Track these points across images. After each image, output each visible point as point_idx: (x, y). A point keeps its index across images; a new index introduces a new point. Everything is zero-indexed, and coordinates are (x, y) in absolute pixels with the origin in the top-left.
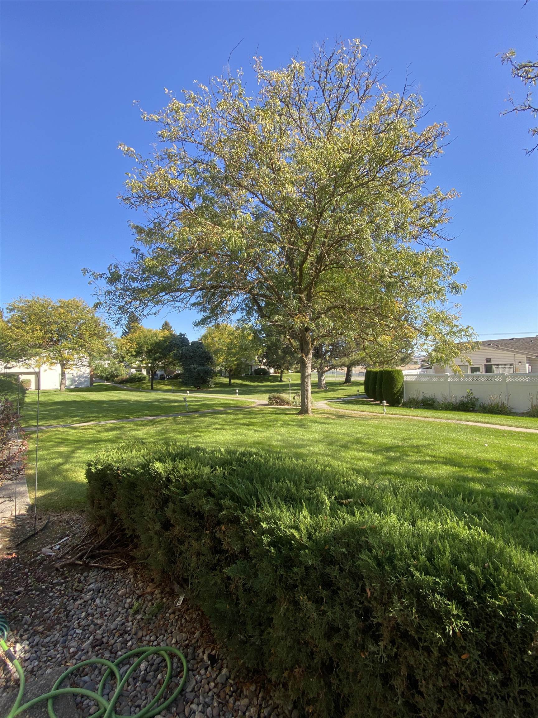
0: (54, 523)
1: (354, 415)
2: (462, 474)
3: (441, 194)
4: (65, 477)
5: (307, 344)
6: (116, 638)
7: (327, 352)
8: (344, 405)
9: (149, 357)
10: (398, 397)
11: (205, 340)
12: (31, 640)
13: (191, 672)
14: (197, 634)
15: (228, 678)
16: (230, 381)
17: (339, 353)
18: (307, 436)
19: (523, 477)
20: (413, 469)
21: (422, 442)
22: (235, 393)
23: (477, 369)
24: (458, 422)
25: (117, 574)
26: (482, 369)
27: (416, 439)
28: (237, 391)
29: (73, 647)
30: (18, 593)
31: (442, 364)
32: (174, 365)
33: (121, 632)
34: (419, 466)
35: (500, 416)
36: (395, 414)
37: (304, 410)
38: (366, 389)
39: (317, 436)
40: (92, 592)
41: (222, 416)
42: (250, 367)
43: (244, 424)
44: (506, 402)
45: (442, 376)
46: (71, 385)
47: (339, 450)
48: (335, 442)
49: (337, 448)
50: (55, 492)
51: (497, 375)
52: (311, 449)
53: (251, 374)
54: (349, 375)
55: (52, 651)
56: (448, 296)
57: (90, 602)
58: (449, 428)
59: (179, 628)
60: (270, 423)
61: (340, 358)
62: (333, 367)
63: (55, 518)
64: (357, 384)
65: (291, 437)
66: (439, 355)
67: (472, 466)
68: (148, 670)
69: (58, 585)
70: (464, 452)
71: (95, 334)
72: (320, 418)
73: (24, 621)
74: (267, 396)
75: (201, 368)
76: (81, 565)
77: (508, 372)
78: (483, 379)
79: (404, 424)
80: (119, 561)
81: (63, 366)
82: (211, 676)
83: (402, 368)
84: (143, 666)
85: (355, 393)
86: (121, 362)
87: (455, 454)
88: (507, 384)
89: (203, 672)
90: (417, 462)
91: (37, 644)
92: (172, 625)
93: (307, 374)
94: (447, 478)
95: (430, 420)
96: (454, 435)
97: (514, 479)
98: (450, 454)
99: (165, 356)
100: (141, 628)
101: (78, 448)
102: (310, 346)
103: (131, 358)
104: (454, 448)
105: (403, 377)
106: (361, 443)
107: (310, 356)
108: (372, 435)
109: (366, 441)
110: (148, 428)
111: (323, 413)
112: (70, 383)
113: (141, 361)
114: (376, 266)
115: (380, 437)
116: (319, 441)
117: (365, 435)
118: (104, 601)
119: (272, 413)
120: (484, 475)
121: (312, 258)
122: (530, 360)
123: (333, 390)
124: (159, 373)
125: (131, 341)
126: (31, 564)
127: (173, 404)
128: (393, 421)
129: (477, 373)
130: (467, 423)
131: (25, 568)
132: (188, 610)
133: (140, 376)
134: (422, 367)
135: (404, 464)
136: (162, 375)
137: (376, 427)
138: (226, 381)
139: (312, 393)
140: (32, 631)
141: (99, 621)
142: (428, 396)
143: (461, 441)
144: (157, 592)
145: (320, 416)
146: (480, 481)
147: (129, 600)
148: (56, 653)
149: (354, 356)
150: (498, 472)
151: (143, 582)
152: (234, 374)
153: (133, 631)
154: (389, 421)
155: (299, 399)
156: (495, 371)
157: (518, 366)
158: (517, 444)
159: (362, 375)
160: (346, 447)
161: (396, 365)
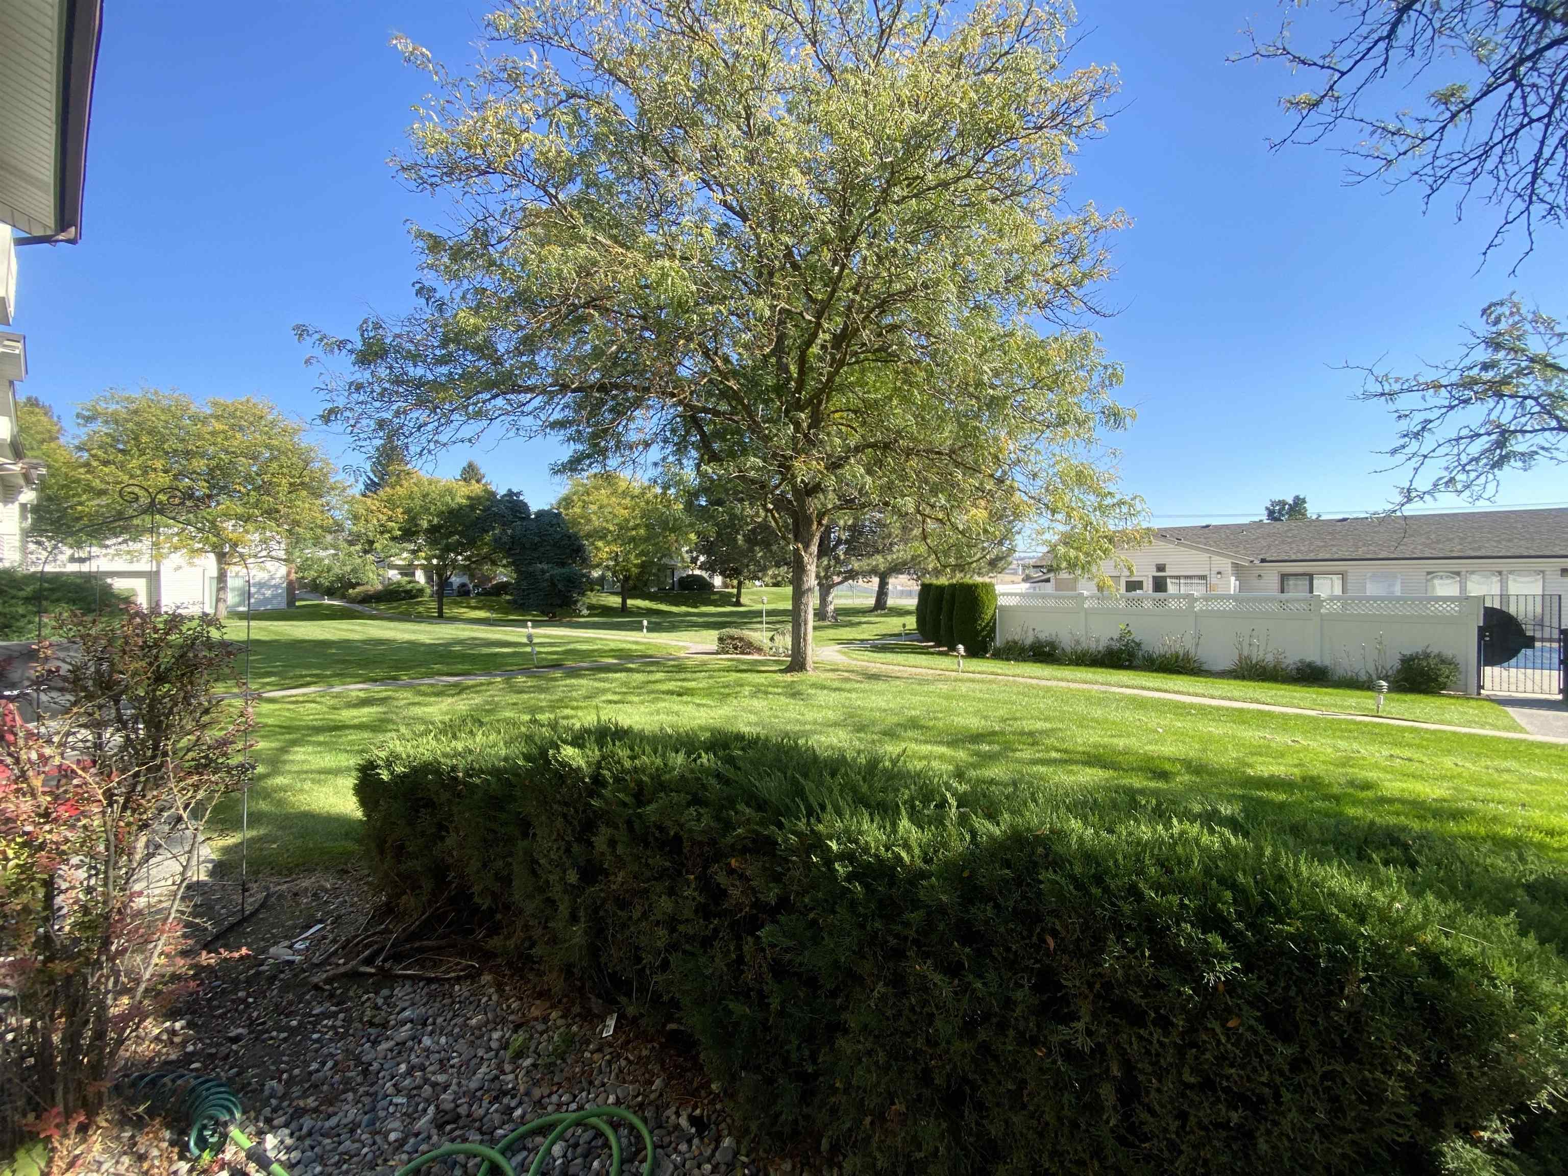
0: (281, 896)
1: (899, 675)
2: (1121, 782)
3: (1097, 219)
4: (280, 803)
5: (808, 521)
6: (485, 1103)
7: (840, 542)
8: (876, 655)
9: (432, 543)
10: (984, 637)
11: (566, 509)
12: (294, 1125)
13: (659, 1150)
14: (658, 1083)
15: (736, 1154)
16: (624, 602)
17: (866, 546)
18: (810, 715)
19: (1232, 786)
20: (1029, 775)
21: (1040, 725)
22: (640, 629)
23: (1137, 585)
24: (1103, 688)
25: (457, 988)
26: (1148, 585)
27: (1028, 719)
28: (645, 623)
29: (394, 1130)
30: (236, 1039)
31: (1077, 572)
32: (494, 563)
33: (494, 1094)
34: (1042, 769)
35: (1181, 677)
36: (980, 673)
37: (797, 663)
38: (921, 621)
39: (831, 715)
40: (409, 1025)
41: (618, 675)
42: (669, 572)
43: (671, 693)
44: (1192, 652)
45: (1071, 598)
46: (239, 605)
47: (880, 741)
48: (868, 726)
49: (876, 737)
50: (266, 835)
51: (1173, 597)
53: (672, 589)
54: (882, 593)
55: (348, 1143)
56: (1100, 432)
57: (410, 1043)
58: (1087, 699)
59: (617, 1076)
60: (727, 691)
61: (868, 556)
62: (852, 575)
63: (285, 887)
64: (900, 612)
65: (777, 717)
66: (1072, 553)
67: (1141, 769)
68: (569, 1154)
69: (329, 1018)
70: (1121, 743)
71: (302, 483)
72: (831, 680)
73: (267, 1092)
74: (714, 634)
75: (558, 571)
76: (371, 975)
77: (1197, 591)
78: (1148, 604)
79: (1000, 692)
80: (458, 964)
81: (221, 557)
82: (701, 1154)
83: (994, 581)
84: (557, 1150)
85: (896, 631)
86: (366, 552)
87: (1105, 747)
88: (1197, 615)
89: (683, 1147)
90: (1035, 762)
91: (310, 1134)
92: (600, 1072)
93: (806, 587)
95: (1049, 683)
96: (1098, 713)
98: (1095, 746)
99: (472, 543)
100: (537, 1083)
101: (294, 743)
102: (815, 527)
103: (391, 544)
104: (1101, 736)
105: (995, 597)
106: (922, 727)
107: (814, 549)
108: (941, 712)
109: (931, 724)
110: (450, 700)
111: (836, 670)
112: (237, 599)
113: (414, 552)
115: (958, 716)
116: (836, 724)
117: (928, 712)
118: (443, 1040)
119: (728, 670)
120: (1161, 785)
121: (827, 336)
122: (1238, 569)
123: (851, 625)
124: (456, 580)
125: (391, 503)
126: (249, 982)
127: (498, 650)
128: (977, 686)
129: (1139, 592)
130: (1121, 690)
131: (236, 990)
132: (628, 1042)
133: (409, 587)
134: (1028, 578)
135: (1012, 766)
136: (463, 585)
137: (948, 697)
138: (615, 601)
139: (815, 628)
140: (290, 1111)
141: (441, 1078)
142: (1043, 636)
143: (1114, 723)
144: (554, 1015)
145: (831, 675)
147: (496, 1035)
148: (357, 1145)
149: (900, 553)
150: (1186, 778)
151: (521, 999)
152: (635, 587)
153: (522, 1088)
154: (972, 685)
155: (785, 641)
156: (1171, 588)
157: (1214, 580)
158: (1216, 729)
159: (909, 594)
160: (890, 734)
161: (979, 574)
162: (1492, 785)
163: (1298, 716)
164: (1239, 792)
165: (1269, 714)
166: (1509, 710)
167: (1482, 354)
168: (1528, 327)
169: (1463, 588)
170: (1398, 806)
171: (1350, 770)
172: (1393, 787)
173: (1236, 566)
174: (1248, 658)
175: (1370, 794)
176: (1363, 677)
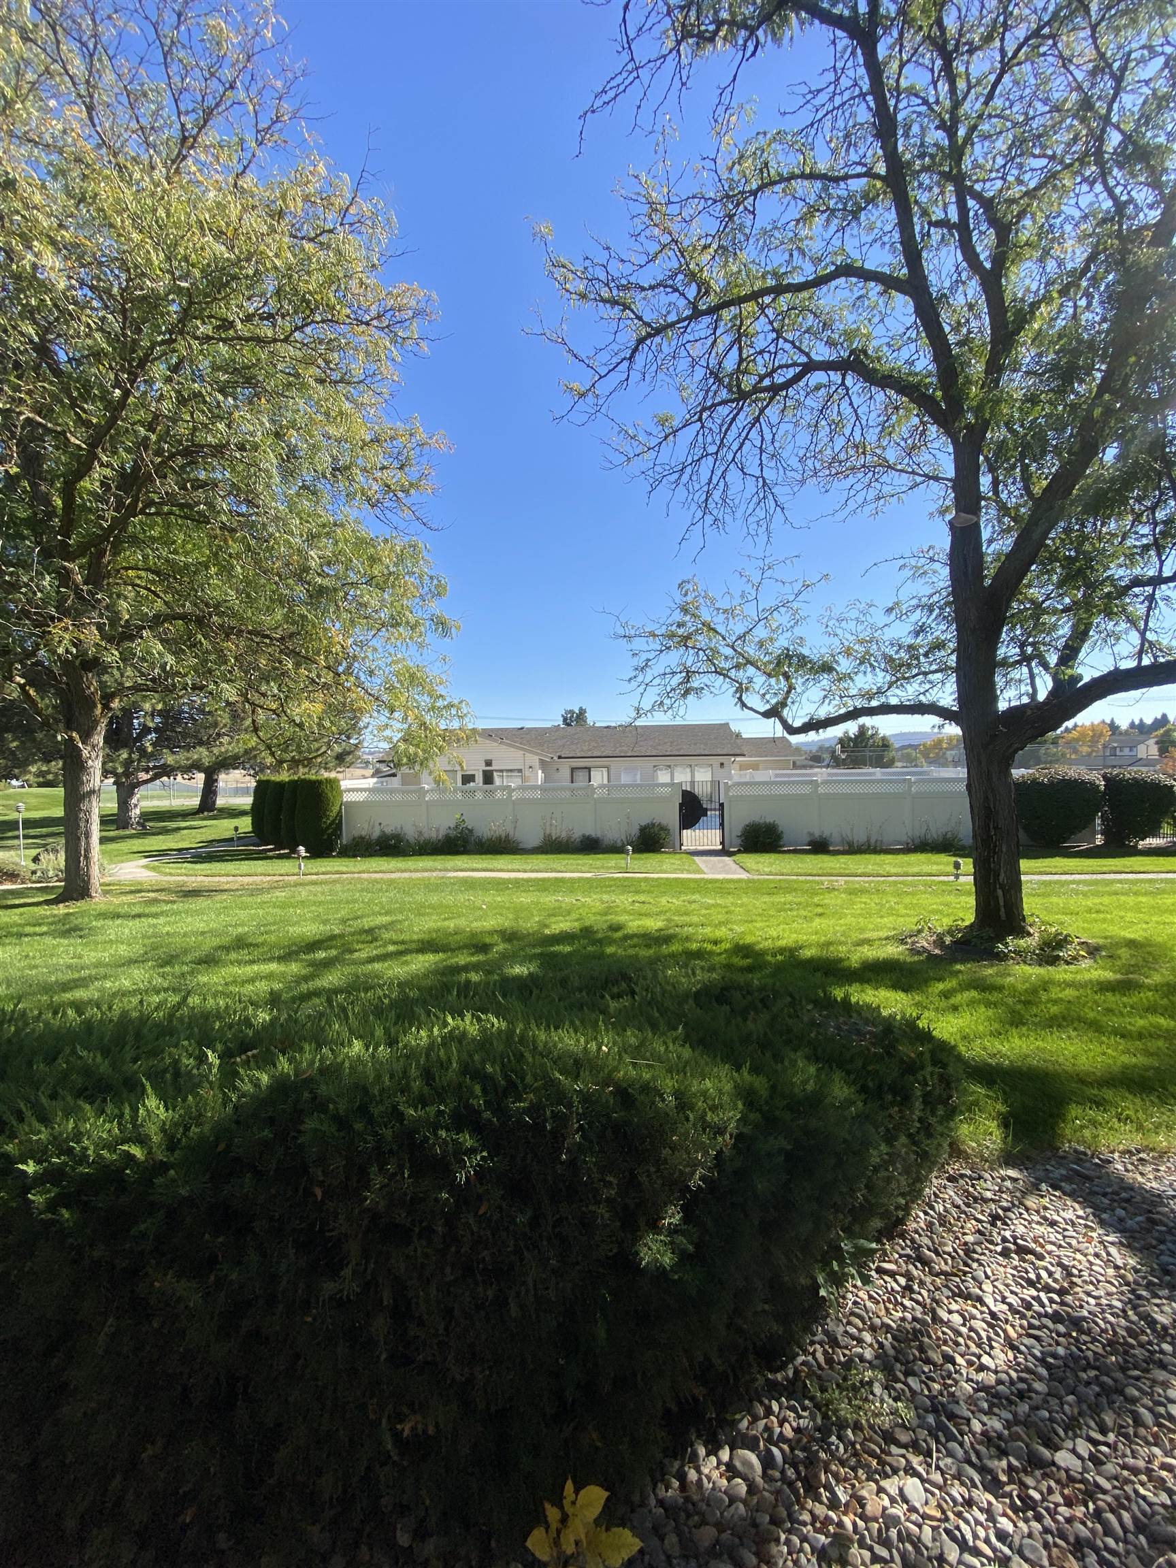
1: (226, 887)
2: (449, 962)
3: (421, 435)
5: (89, 704)
7: (146, 730)
8: (198, 866)
10: (330, 836)
17: (185, 735)
18: (91, 956)
19: (534, 946)
20: (364, 975)
21: (379, 920)
23: (472, 778)
24: (441, 874)
26: (479, 778)
27: (368, 916)
31: (417, 767)
34: (377, 966)
35: (503, 856)
36: (323, 873)
37: (75, 888)
38: (257, 824)
39: (123, 951)
44: (511, 834)
45: (415, 791)
47: (192, 973)
48: (177, 956)
49: (185, 968)
51: (499, 788)
52: (108, 984)
54: (209, 791)
56: (431, 638)
58: (426, 887)
61: (188, 748)
62: (166, 771)
64: (232, 813)
65: (33, 967)
66: (412, 750)
67: (466, 946)
70: (451, 925)
72: (129, 904)
77: (515, 782)
78: (479, 796)
79: (343, 892)
83: (340, 776)
85: (227, 835)
88: (514, 803)
90: (371, 960)
93: (87, 788)
94: (426, 976)
95: (393, 876)
96: (434, 899)
97: (522, 953)
98: (429, 932)
102: (98, 710)
104: (435, 921)
105: (341, 793)
106: (249, 945)
107: (99, 739)
108: (274, 923)
109: (260, 940)
111: (140, 891)
114: (290, 543)
115: (294, 925)
116: (131, 962)
117: (258, 926)
120: (481, 957)
121: (108, 472)
122: (543, 764)
123: (166, 831)
128: (319, 889)
129: (472, 784)
130: (455, 874)
134: (377, 773)
135: (347, 970)
137: (284, 906)
139: (103, 840)
142: (389, 830)
143: (447, 906)
145: (128, 898)
146: (475, 967)
149: (226, 746)
150: (501, 947)
154: (312, 888)
155: (55, 861)
156: (497, 781)
157: (527, 773)
158: (525, 899)
159: (245, 792)
160: (209, 961)
161: (326, 769)
162: (686, 914)
163: (580, 879)
164: (538, 950)
165: (562, 880)
166: (696, 858)
167: (678, 616)
168: (701, 601)
169: (672, 778)
170: (635, 940)
171: (610, 917)
172: (635, 925)
173: (542, 762)
174: (550, 835)
175: (619, 934)
176: (619, 844)
